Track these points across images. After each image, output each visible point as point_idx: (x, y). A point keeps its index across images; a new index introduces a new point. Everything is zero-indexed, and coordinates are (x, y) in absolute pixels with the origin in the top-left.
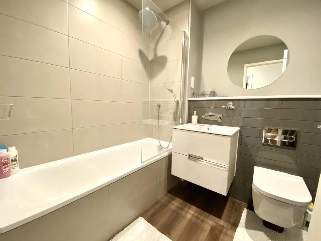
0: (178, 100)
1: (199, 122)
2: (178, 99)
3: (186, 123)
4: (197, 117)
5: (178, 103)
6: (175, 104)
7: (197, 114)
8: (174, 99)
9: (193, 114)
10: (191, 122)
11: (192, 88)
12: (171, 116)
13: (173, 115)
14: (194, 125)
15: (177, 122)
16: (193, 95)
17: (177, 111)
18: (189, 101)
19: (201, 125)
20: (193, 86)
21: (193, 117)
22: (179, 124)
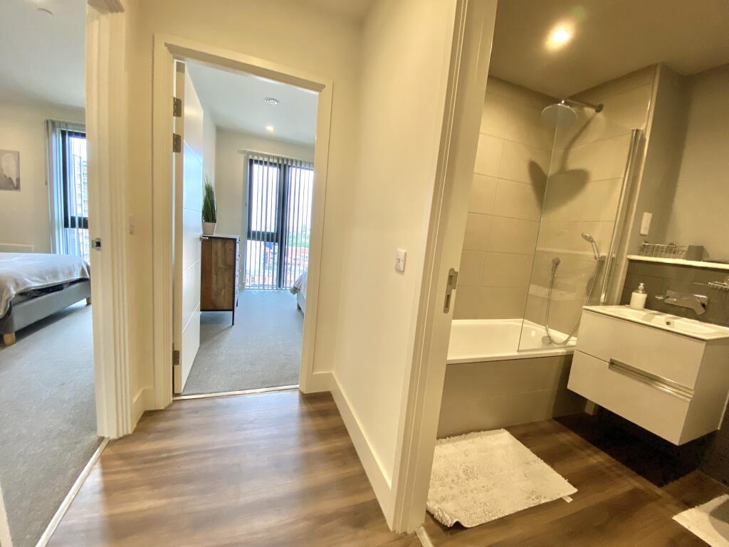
0: (604, 257)
1: (648, 305)
2: (604, 253)
3: (617, 304)
4: (645, 296)
5: (601, 262)
6: (595, 263)
7: (645, 291)
8: (593, 254)
9: (636, 289)
10: (629, 303)
11: (642, 235)
12: (582, 286)
13: (586, 285)
14: (635, 311)
15: (595, 299)
16: (643, 250)
17: (597, 276)
18: (631, 261)
19: (654, 314)
20: (644, 231)
21: (634, 294)
22: (598, 303)
